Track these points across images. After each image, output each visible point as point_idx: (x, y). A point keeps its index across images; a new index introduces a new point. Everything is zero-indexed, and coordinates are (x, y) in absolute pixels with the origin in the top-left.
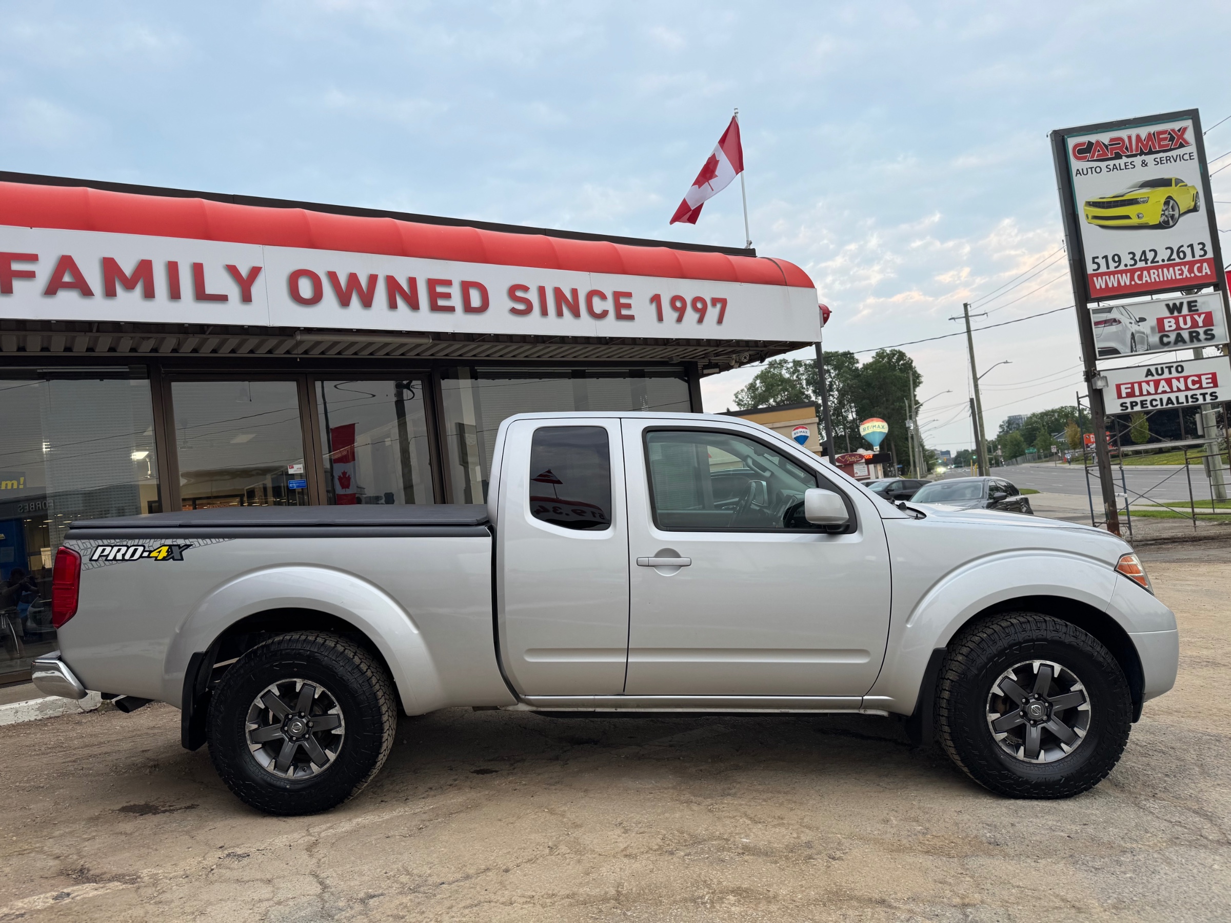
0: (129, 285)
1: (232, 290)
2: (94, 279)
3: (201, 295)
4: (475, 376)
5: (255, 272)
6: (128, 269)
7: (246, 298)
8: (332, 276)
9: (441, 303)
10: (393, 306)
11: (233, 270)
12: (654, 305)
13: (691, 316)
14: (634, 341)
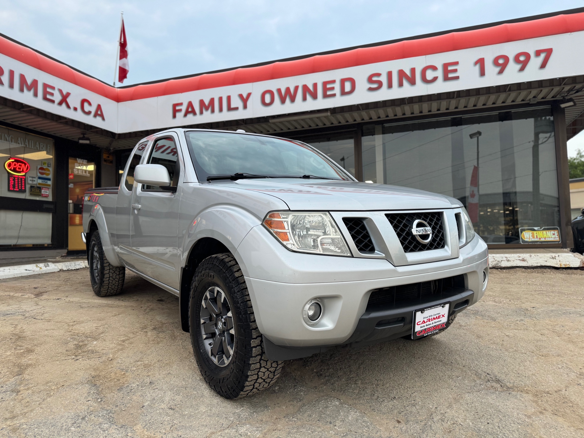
0: (207, 109)
1: (240, 104)
2: (197, 108)
3: (230, 109)
4: (385, 131)
5: (249, 95)
6: (207, 102)
7: (245, 107)
8: (279, 91)
9: (329, 93)
10: (305, 99)
11: (241, 96)
12: (478, 67)
13: (512, 67)
14: (459, 94)
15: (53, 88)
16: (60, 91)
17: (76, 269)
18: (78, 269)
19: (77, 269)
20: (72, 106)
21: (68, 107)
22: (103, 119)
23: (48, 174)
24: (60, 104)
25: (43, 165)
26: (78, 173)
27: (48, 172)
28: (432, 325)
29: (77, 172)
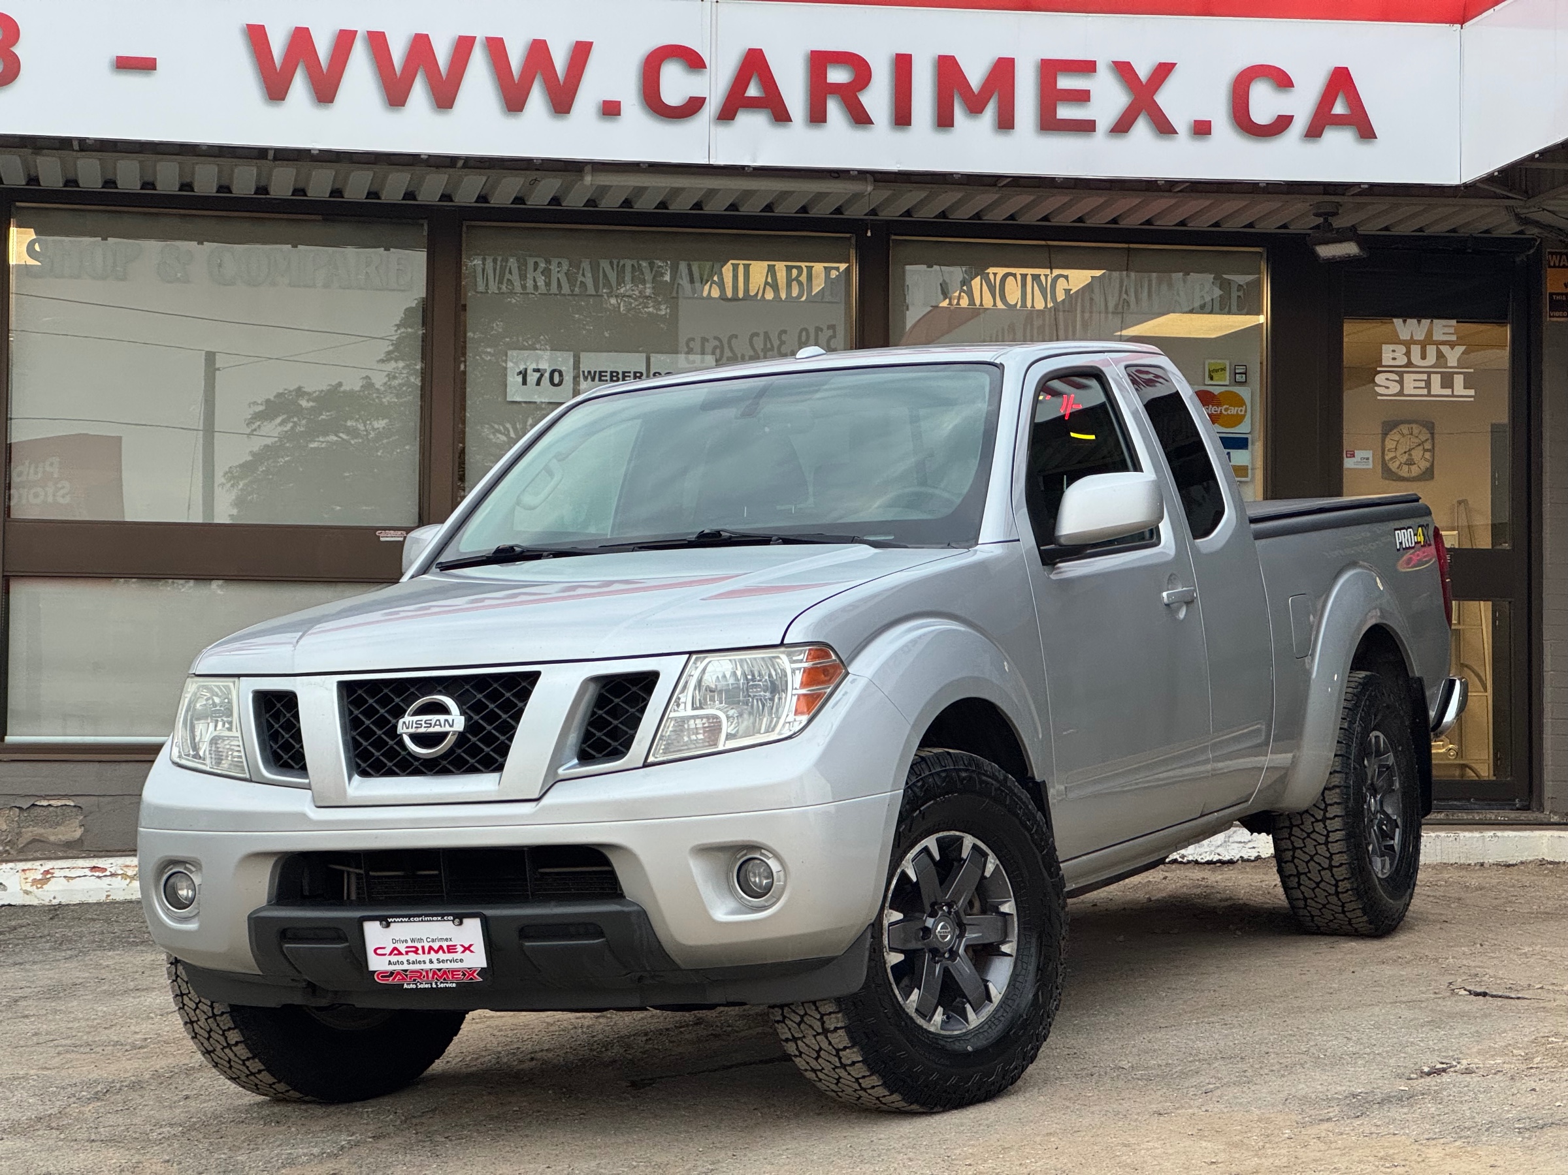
15: (1087, 67)
16: (1124, 70)
17: (1216, 858)
18: (1231, 862)
19: (1223, 863)
20: (1180, 121)
21: (1164, 128)
22: (1366, 133)
23: (1238, 419)
24: (1122, 126)
25: (1208, 382)
26: (1401, 393)
27: (1233, 411)
28: (428, 966)
29: (1395, 388)
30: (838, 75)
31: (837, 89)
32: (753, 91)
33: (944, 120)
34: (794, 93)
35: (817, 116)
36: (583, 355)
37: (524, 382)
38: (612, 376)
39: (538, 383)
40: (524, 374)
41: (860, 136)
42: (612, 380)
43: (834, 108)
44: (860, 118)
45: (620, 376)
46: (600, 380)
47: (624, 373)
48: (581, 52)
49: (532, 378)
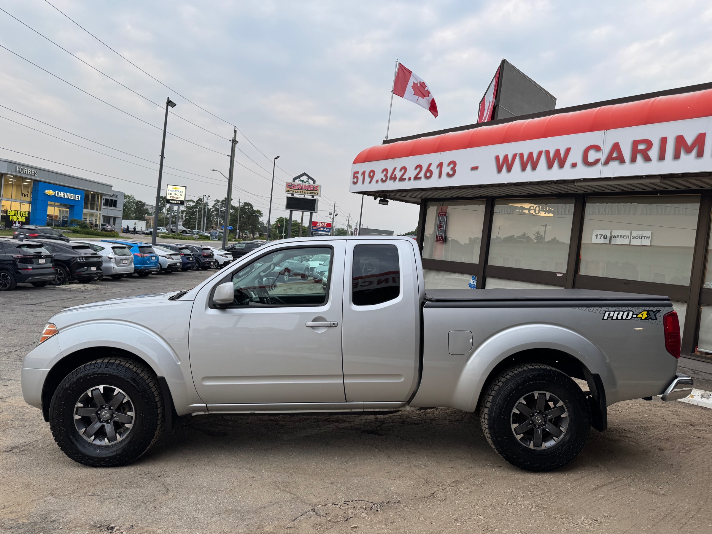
30: (641, 147)
31: (641, 151)
32: (615, 155)
33: (677, 156)
34: (627, 154)
35: (633, 160)
36: (613, 231)
37: (597, 238)
38: (620, 237)
39: (600, 238)
40: (597, 235)
41: (648, 165)
42: (620, 238)
43: (639, 157)
44: (647, 159)
45: (623, 237)
46: (624, 238)
47: (624, 236)
48: (568, 150)
49: (599, 236)
